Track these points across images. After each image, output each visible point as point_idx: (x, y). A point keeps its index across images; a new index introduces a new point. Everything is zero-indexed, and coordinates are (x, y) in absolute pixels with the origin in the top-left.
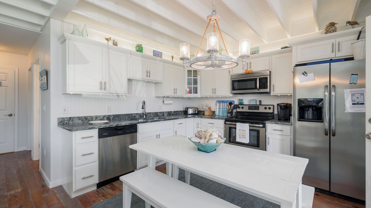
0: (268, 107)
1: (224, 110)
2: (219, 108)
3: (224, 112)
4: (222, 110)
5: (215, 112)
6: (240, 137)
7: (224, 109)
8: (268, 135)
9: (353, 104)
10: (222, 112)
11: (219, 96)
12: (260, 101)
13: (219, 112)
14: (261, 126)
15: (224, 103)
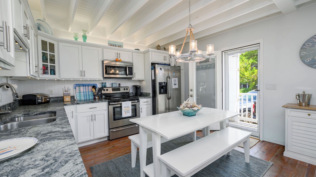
0: (126, 88)
1: (86, 94)
2: (80, 92)
3: (86, 96)
4: (84, 94)
5: (74, 96)
6: (125, 113)
7: (86, 92)
8: (141, 107)
9: (174, 85)
10: (84, 96)
11: (70, 79)
12: (119, 84)
13: (80, 96)
14: (136, 101)
15: (85, 86)
